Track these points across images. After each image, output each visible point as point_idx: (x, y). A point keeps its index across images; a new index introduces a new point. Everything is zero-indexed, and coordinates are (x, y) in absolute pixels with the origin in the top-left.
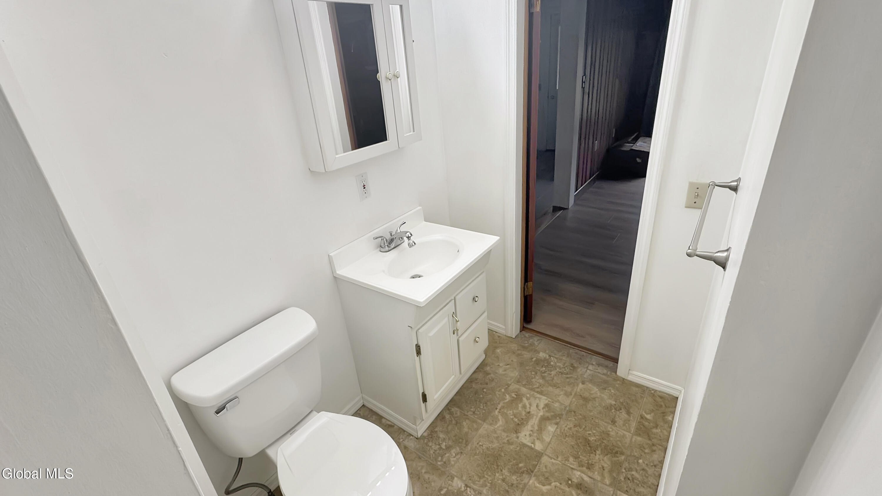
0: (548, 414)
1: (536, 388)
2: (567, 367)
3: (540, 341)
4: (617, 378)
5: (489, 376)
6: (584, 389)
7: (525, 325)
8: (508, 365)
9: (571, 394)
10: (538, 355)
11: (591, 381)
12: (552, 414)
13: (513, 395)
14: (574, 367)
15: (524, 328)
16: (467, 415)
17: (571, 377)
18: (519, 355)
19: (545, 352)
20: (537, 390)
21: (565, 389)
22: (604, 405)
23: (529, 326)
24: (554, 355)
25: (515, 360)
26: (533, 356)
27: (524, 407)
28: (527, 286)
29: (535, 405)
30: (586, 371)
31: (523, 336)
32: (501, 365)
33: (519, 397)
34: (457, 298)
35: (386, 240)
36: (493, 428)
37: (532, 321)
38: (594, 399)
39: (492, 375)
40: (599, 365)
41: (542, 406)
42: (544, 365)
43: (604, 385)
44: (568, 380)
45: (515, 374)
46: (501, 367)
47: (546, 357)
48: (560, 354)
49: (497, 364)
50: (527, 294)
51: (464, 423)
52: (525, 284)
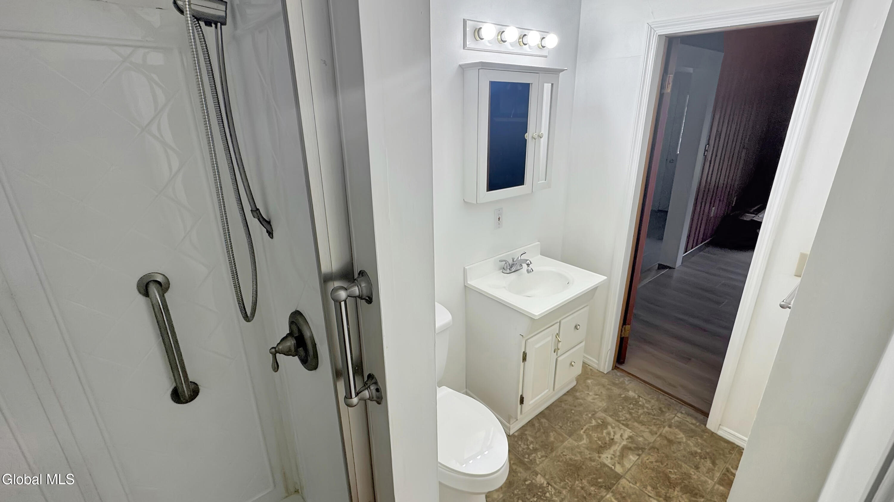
0: (630, 445)
1: (622, 420)
2: (655, 409)
3: (631, 381)
4: (706, 431)
5: (579, 401)
6: (670, 432)
7: (618, 366)
8: (597, 395)
9: (656, 434)
10: (627, 393)
11: (678, 427)
12: (635, 445)
13: (599, 421)
14: (662, 411)
15: (616, 368)
16: (554, 428)
17: (658, 419)
18: (608, 389)
19: (635, 392)
20: (622, 422)
21: (650, 427)
22: (688, 450)
23: (621, 367)
24: (643, 396)
25: (604, 393)
26: (622, 393)
27: (609, 434)
28: (625, 329)
29: (620, 434)
30: (674, 417)
31: (614, 374)
32: (590, 394)
33: (604, 425)
34: (562, 322)
35: (509, 264)
36: (577, 444)
37: (625, 363)
38: (679, 443)
39: (581, 401)
40: (689, 415)
41: (626, 436)
42: (632, 403)
43: (691, 433)
44: (654, 421)
45: (604, 404)
46: (590, 395)
47: (635, 396)
48: (649, 396)
49: (586, 392)
50: (623, 336)
51: (551, 433)
52: (622, 327)
